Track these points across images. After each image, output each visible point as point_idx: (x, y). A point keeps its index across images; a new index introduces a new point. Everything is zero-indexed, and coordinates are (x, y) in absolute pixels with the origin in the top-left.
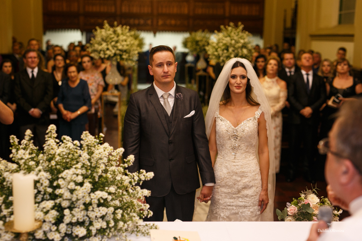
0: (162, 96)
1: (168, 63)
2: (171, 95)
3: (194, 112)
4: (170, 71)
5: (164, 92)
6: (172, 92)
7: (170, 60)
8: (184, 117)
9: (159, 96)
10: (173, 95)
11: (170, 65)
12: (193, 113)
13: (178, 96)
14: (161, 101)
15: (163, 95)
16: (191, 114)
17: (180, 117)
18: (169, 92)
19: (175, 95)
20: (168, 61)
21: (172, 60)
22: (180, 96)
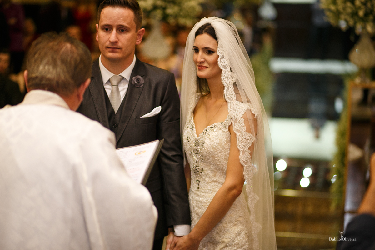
0: (109, 81)
1: (121, 27)
2: (125, 79)
3: (159, 108)
4: (121, 42)
5: (113, 75)
6: (127, 73)
7: (125, 24)
8: (141, 117)
9: (105, 80)
10: (128, 79)
11: (123, 31)
12: (157, 110)
13: (134, 81)
14: (107, 88)
15: (111, 80)
16: (155, 112)
17: (134, 116)
18: (121, 74)
19: (131, 79)
20: (120, 25)
21: (128, 24)
22: (138, 80)
